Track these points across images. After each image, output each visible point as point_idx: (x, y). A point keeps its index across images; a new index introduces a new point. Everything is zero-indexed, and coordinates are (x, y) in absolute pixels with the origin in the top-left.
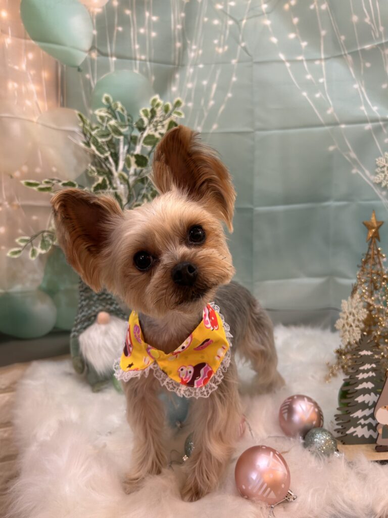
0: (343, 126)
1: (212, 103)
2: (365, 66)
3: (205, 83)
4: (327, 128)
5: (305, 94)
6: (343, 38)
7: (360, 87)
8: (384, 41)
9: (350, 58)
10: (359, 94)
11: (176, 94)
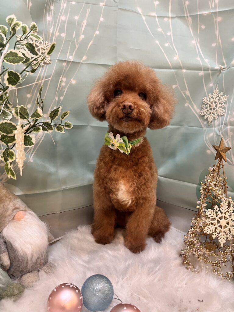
0: (184, 71)
1: (82, 37)
2: (200, 27)
3: (77, 18)
4: (173, 70)
5: (157, 42)
6: (187, 3)
7: (196, 43)
8: (217, 10)
9: (190, 19)
10: (196, 49)
11: (50, 23)
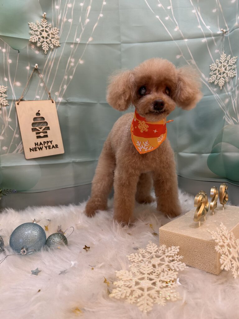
0: (186, 40)
1: (88, 20)
3: (82, 4)
4: (174, 41)
5: (157, 17)
7: (197, 12)
10: (197, 17)
11: (58, 11)
